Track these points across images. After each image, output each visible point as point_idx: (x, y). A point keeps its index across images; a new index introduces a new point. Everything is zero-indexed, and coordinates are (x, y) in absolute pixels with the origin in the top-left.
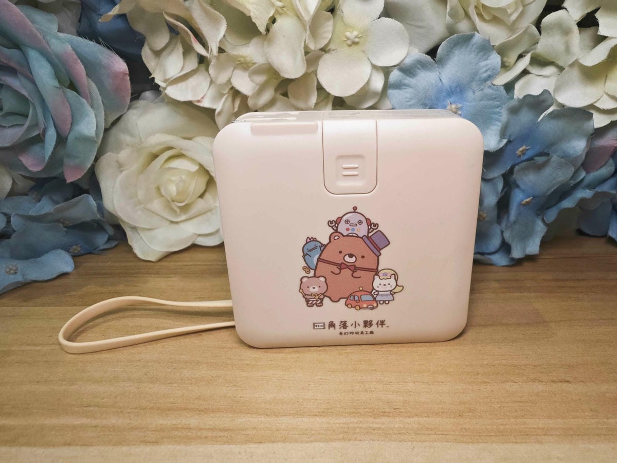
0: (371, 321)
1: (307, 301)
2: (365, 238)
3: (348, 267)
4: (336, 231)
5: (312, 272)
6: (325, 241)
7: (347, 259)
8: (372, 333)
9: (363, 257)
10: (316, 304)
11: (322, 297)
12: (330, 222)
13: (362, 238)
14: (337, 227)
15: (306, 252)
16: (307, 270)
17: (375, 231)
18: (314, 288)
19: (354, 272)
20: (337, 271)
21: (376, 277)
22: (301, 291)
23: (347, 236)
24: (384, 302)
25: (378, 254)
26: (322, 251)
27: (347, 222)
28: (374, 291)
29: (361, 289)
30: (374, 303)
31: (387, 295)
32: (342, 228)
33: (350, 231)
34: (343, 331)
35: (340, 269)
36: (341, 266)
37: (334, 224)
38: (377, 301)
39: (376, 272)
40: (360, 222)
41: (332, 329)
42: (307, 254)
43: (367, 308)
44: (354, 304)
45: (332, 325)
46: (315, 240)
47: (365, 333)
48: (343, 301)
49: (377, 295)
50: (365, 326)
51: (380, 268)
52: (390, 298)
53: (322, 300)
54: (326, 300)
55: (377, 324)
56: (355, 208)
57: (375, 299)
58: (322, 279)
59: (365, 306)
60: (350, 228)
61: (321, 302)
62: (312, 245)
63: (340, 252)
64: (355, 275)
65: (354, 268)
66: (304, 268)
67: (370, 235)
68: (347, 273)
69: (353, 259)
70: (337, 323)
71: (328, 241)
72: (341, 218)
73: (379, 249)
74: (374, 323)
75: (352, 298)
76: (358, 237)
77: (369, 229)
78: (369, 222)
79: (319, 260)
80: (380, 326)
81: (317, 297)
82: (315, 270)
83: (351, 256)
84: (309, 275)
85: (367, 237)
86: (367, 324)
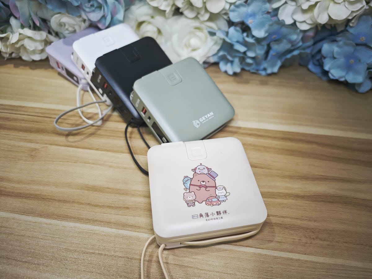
0: (220, 212)
1: (188, 204)
2: (207, 174)
3: (203, 186)
4: (195, 173)
5: (188, 190)
6: (192, 177)
7: (202, 183)
8: (222, 218)
9: (208, 182)
10: (192, 205)
11: (194, 201)
12: (192, 170)
13: (206, 174)
14: (195, 171)
15: (184, 182)
16: (186, 189)
17: (211, 171)
18: (190, 197)
19: (206, 188)
20: (199, 189)
21: (216, 189)
22: (184, 199)
23: (200, 174)
24: (223, 201)
25: (215, 180)
26: (191, 181)
27: (199, 169)
28: (217, 196)
29: (211, 196)
30: (219, 202)
31: (223, 197)
32: (197, 171)
33: (201, 172)
34: (207, 218)
35: (200, 188)
36: (200, 186)
37: (194, 170)
38: (220, 201)
39: (216, 187)
40: (204, 168)
41: (202, 217)
42: (185, 183)
43: (216, 205)
44: (210, 203)
45: (201, 215)
46: (187, 177)
47: (218, 218)
48: (204, 202)
49: (219, 198)
50: (218, 214)
51: (217, 186)
52: (225, 199)
53: (194, 203)
54: (196, 203)
55: (223, 212)
56: (201, 164)
57: (218, 200)
58: (193, 193)
59: (215, 204)
60: (201, 171)
61: (194, 204)
62: (186, 179)
63: (199, 181)
64: (207, 189)
65: (206, 187)
66: (184, 189)
67: (209, 173)
68: (203, 189)
69: (204, 183)
70: (204, 215)
71: (193, 177)
72: (196, 168)
73: (214, 178)
74: (222, 212)
75: (208, 201)
76: (204, 174)
77: (208, 171)
78: (208, 169)
79: (190, 185)
80: (225, 214)
81: (192, 202)
82: (189, 189)
83: (203, 182)
84: (187, 192)
85: (208, 174)
86: (218, 213)
